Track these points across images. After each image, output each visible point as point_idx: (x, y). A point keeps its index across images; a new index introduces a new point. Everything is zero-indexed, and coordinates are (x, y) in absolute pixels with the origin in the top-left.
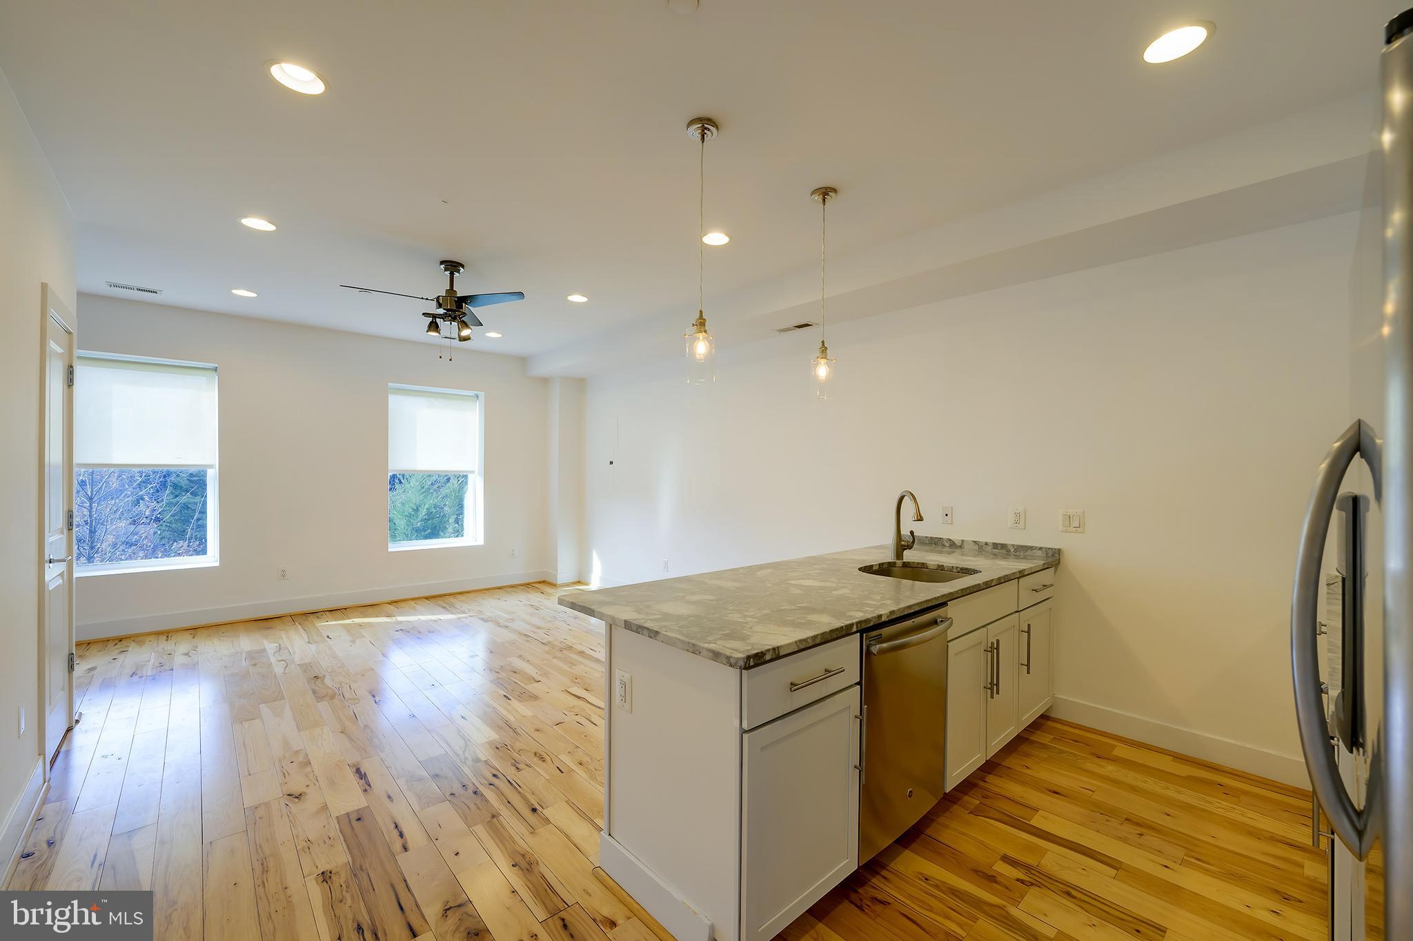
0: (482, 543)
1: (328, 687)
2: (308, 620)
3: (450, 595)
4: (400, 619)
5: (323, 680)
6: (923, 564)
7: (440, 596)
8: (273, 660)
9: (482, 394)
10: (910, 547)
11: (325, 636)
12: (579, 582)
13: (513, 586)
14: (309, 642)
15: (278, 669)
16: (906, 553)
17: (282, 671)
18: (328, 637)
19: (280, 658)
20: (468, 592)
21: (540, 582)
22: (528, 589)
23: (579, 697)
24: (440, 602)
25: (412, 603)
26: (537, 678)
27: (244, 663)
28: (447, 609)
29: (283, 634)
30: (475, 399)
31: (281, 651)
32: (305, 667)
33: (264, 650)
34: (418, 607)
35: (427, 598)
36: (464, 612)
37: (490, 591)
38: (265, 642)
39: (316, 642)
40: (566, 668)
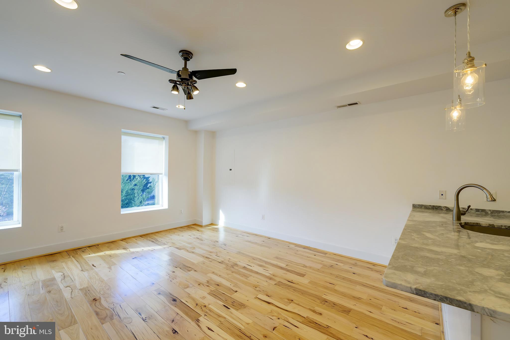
0: (167, 207)
1: (106, 308)
2: (77, 254)
3: (152, 233)
4: (132, 250)
5: (100, 302)
6: (477, 223)
7: (147, 234)
8: (62, 286)
9: (167, 137)
10: (464, 214)
11: (91, 265)
12: (212, 224)
13: (181, 228)
14: (82, 270)
15: (67, 294)
16: (462, 217)
17: (69, 296)
18: (93, 265)
19: (66, 285)
20: (161, 232)
21: (193, 225)
22: (189, 228)
23: (269, 303)
24: (148, 238)
25: (134, 239)
26: (235, 289)
27: (42, 291)
28: (156, 242)
29: (64, 265)
30: (163, 139)
31: (66, 279)
32: (86, 291)
33: (54, 279)
34: (139, 242)
35: (141, 236)
36: (165, 244)
37: (172, 230)
38: (53, 272)
39: (87, 270)
40: (243, 279)
